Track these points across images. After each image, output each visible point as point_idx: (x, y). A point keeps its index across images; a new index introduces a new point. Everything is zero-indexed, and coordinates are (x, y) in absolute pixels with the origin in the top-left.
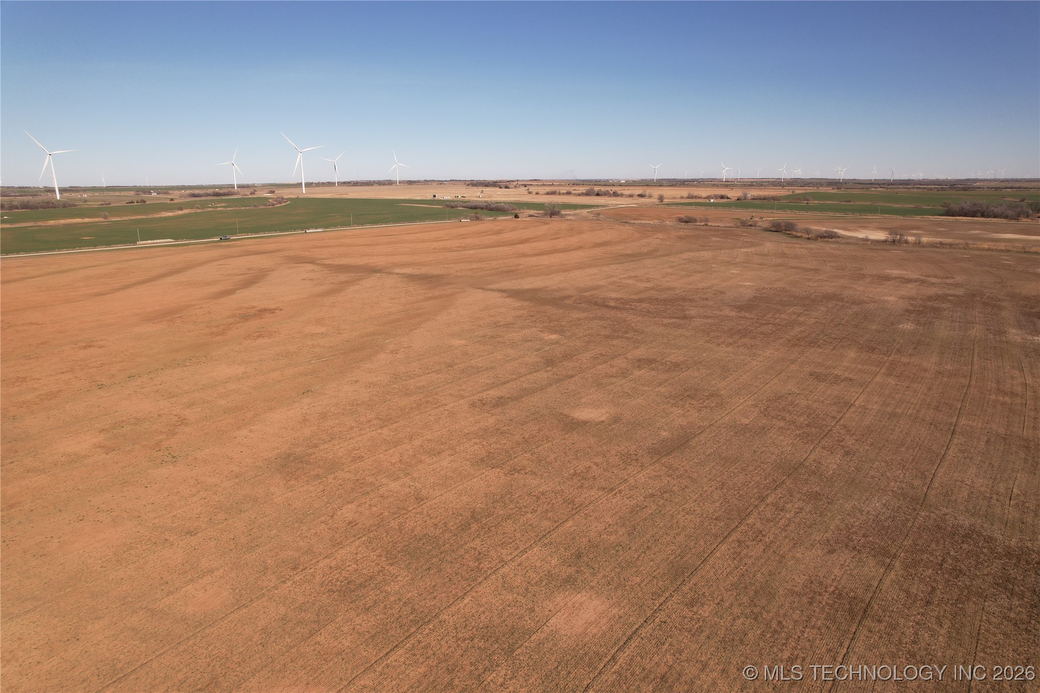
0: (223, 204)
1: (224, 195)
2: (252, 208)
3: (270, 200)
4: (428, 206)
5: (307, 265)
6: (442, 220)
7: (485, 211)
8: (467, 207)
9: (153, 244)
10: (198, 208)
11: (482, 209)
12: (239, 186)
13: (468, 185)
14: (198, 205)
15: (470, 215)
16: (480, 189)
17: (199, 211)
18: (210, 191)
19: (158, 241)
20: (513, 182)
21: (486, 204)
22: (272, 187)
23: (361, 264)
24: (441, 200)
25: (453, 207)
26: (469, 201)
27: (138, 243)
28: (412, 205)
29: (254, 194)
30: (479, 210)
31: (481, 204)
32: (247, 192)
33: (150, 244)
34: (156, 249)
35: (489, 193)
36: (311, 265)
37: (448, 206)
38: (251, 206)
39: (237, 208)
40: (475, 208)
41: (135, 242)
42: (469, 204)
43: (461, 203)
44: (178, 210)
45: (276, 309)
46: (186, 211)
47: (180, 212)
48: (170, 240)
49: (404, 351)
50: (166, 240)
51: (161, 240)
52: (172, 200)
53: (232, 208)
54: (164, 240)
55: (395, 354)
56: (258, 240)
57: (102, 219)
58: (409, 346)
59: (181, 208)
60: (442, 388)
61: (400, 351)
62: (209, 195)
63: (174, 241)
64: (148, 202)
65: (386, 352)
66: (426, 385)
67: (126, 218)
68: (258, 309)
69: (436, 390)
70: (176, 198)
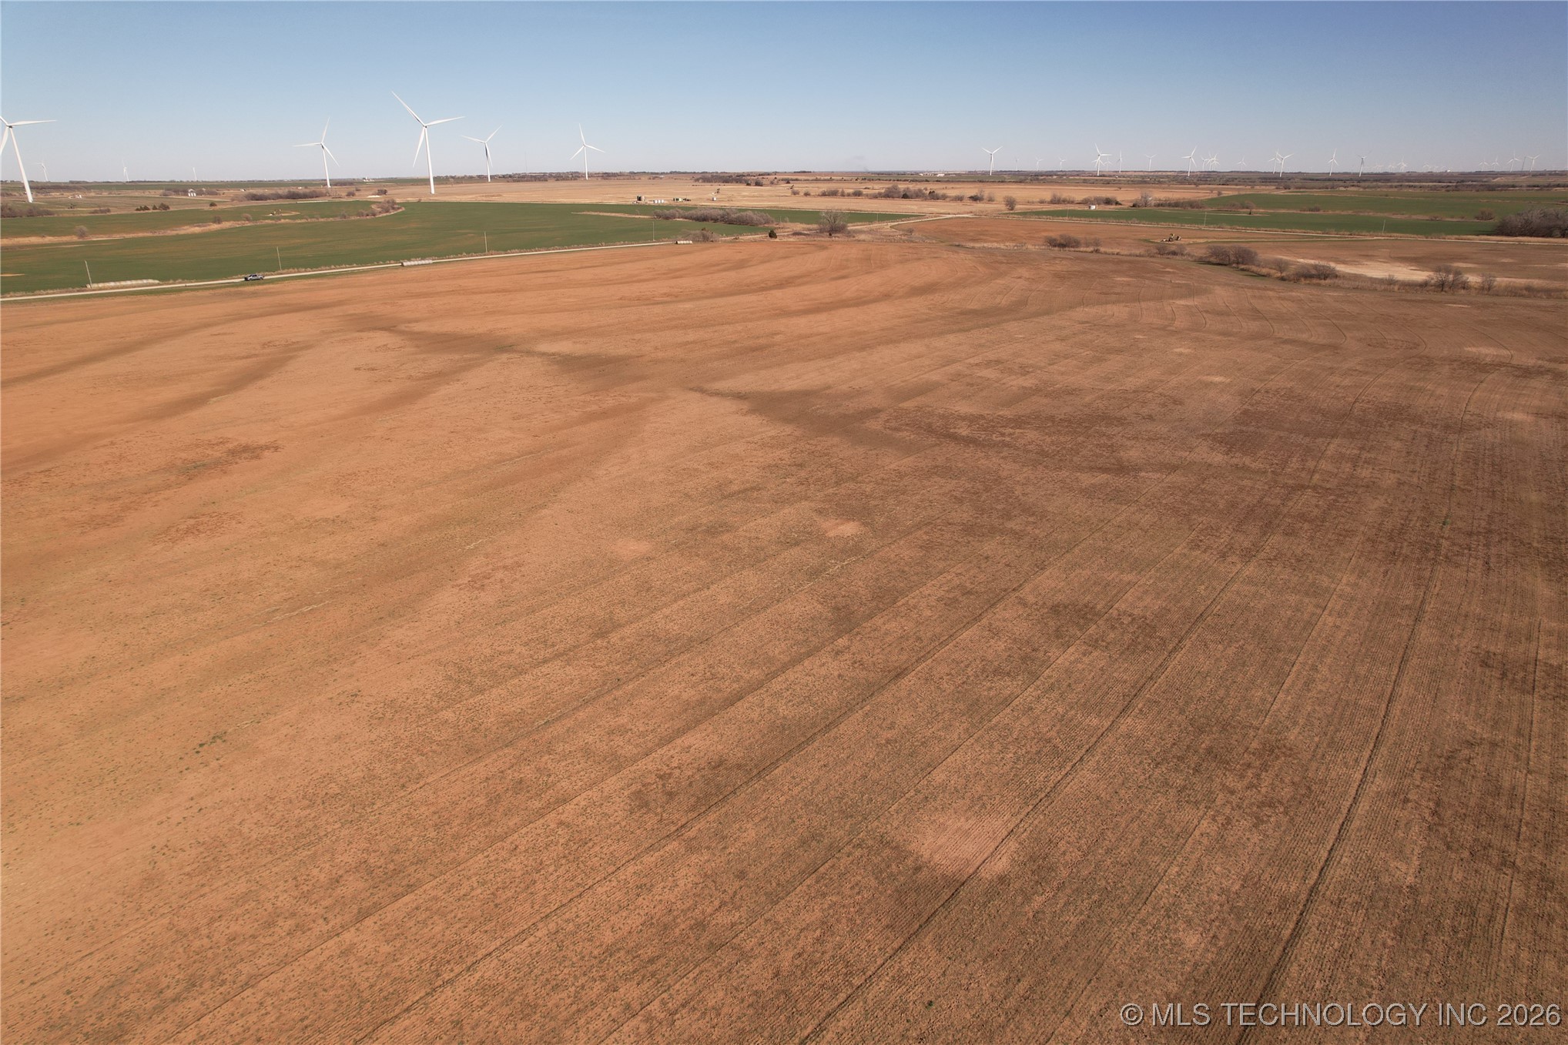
0: (294, 213)
1: (305, 196)
2: (338, 219)
3: (373, 206)
4: (627, 216)
6: (646, 241)
7: (720, 225)
8: (691, 218)
9: (118, 288)
10: (248, 219)
11: (715, 220)
12: (335, 183)
13: (697, 180)
14: (249, 216)
15: (693, 232)
16: (716, 186)
17: (248, 224)
18: (282, 191)
19: (129, 283)
20: (769, 174)
21: (721, 212)
22: (382, 186)
23: (480, 331)
24: (650, 206)
25: (667, 218)
26: (694, 208)
27: (89, 286)
28: (602, 214)
29: (353, 195)
30: (711, 222)
31: (714, 213)
32: (343, 192)
33: (112, 288)
34: (118, 300)
35: (730, 193)
37: (659, 216)
38: (336, 216)
39: (313, 220)
40: (704, 219)
41: (82, 285)
42: (693, 212)
43: (681, 212)
44: (214, 222)
45: (267, 448)
46: (226, 225)
47: (215, 227)
48: (151, 281)
49: (502, 581)
50: (145, 281)
51: (134, 282)
52: (212, 204)
53: (303, 221)
54: (139, 282)
55: (477, 589)
56: (313, 281)
57: (75, 238)
58: (517, 563)
59: (218, 221)
60: (569, 723)
61: (492, 580)
62: (280, 197)
63: (159, 284)
64: (171, 209)
65: (459, 582)
66: (530, 711)
67: (117, 237)
68: (231, 446)
69: (551, 729)
70: (225, 201)
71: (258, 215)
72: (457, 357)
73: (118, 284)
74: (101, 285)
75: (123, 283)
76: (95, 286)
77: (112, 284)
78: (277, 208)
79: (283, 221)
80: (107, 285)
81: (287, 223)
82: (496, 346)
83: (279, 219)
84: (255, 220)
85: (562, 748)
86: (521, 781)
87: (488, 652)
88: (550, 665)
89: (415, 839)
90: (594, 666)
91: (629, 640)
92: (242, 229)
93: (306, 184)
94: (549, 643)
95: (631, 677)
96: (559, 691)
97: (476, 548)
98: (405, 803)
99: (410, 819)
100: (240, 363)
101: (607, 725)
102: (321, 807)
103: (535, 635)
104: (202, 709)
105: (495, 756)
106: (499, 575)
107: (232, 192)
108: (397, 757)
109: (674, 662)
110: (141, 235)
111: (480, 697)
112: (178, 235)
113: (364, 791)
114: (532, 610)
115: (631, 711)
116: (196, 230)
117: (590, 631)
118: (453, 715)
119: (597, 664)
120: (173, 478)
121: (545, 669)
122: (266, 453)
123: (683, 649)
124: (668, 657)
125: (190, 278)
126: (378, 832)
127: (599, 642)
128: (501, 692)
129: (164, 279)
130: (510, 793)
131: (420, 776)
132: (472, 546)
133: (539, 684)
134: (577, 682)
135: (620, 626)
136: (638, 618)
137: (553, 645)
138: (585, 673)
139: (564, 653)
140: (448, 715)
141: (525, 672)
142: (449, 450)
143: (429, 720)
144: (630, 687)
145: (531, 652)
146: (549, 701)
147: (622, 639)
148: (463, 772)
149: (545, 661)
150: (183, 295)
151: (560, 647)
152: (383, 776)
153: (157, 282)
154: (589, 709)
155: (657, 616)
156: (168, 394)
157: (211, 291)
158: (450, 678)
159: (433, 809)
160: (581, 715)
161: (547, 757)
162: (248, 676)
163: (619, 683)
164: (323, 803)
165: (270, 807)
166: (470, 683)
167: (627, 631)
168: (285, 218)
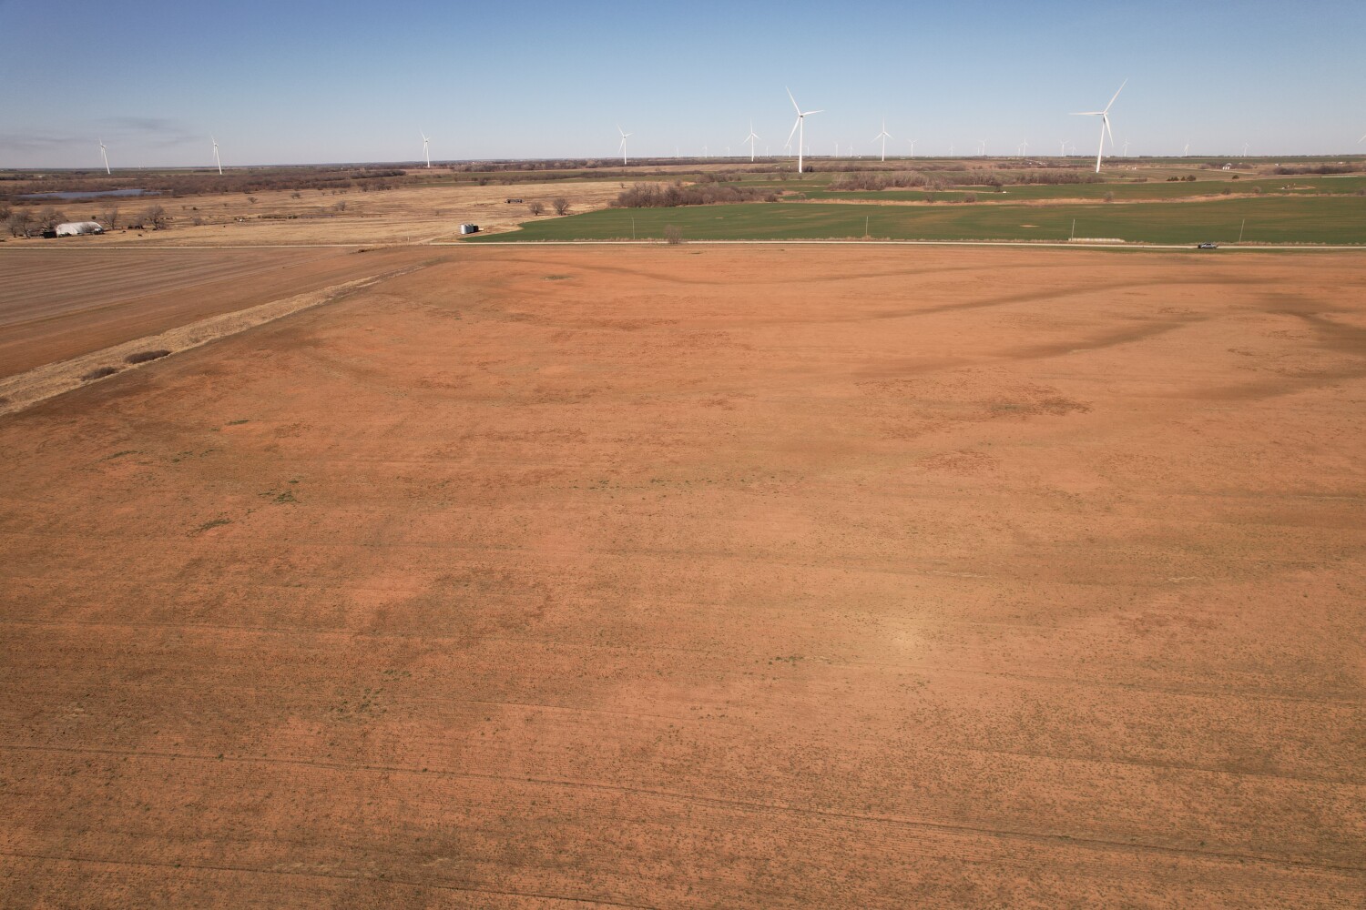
10: (1256, 191)
14: (1258, 188)
17: (1254, 196)
19: (1100, 240)
41: (1065, 238)
44: (1223, 193)
45: (1078, 406)
46: (1233, 196)
47: (1221, 197)
48: (1118, 240)
50: (1114, 240)
51: (1105, 240)
52: (1237, 177)
53: (1313, 195)
54: (1109, 240)
56: (1265, 255)
57: (1102, 201)
59: (1227, 192)
62: (1309, 171)
63: (1123, 244)
64: (1197, 180)
67: (1134, 202)
70: (1246, 175)
71: (1271, 187)
73: (1092, 240)
74: (1079, 240)
75: (1096, 240)
76: (1075, 240)
77: (1088, 240)
78: (1295, 182)
79: (1291, 194)
80: (1084, 240)
81: (1295, 197)
83: (1288, 192)
84: (1264, 193)
92: (1247, 201)
97: (1181, 583)
100: (1127, 323)
104: (810, 626)
119: (1193, 804)
122: (1074, 412)
129: (1131, 240)
132: (1176, 580)
138: (1168, 807)
153: (1123, 241)
168: (1294, 192)
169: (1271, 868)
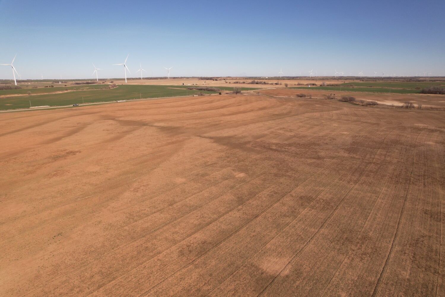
0: (88, 88)
1: (91, 83)
2: (100, 89)
3: (110, 86)
4: (180, 89)
5: (110, 121)
6: (185, 95)
7: (206, 91)
8: (198, 89)
9: (38, 108)
10: (75, 90)
11: (204, 90)
12: (99, 80)
13: (199, 79)
15: (198, 93)
16: (204, 81)
17: (75, 91)
18: (85, 82)
20: (219, 77)
21: (206, 88)
22: (112, 81)
23: (138, 120)
24: (186, 86)
25: (191, 89)
26: (199, 86)
27: (30, 108)
28: (173, 88)
29: (104, 83)
30: (203, 90)
31: (204, 88)
32: (101, 82)
33: (37, 108)
34: (38, 111)
35: (208, 83)
36: (112, 121)
37: (189, 89)
39: (93, 90)
40: (201, 89)
41: (29, 107)
42: (198, 88)
43: (195, 87)
44: (66, 90)
45: (77, 152)
46: (69, 91)
47: (66, 91)
48: (47, 106)
49: (143, 189)
50: (46, 106)
51: (43, 106)
52: (65, 86)
53: (90, 90)
54: (44, 106)
55: (136, 192)
56: (92, 106)
57: (27, 95)
58: (147, 184)
59: (67, 90)
60: (161, 230)
61: (140, 189)
62: (84, 83)
63: (50, 107)
64: (54, 87)
65: (131, 190)
66: (150, 227)
67: (39, 94)
68: (67, 151)
69: (156, 232)
70: (69, 85)
71: (78, 88)
72: (132, 127)
73: (38, 107)
74: (34, 107)
75: (40, 107)
76: (32, 107)
77: (37, 107)
78: (83, 87)
79: (84, 90)
80: (35, 107)
81: (85, 91)
82: (143, 124)
83: (83, 89)
84: (77, 90)
85: (159, 238)
86: (147, 247)
87: (138, 210)
88: (156, 213)
89: (116, 264)
90: (169, 214)
91: (179, 206)
92: (74, 92)
93: (91, 80)
94: (156, 207)
95: (179, 217)
96: (159, 221)
97: (136, 180)
98: (113, 254)
99: (114, 258)
100: (71, 128)
101: (172, 231)
102: (89, 255)
103: (152, 205)
104: (55, 226)
105: (140, 240)
106: (142, 188)
107: (71, 82)
108: (112, 240)
109: (192, 213)
110: (45, 94)
111: (136, 223)
112: (56, 94)
113: (101, 250)
114: (151, 198)
115: (179, 227)
116: (61, 92)
117: (168, 204)
118: (128, 228)
119: (170, 213)
120: (51, 160)
121: (154, 215)
122: (77, 153)
123: (194, 209)
124: (190, 211)
125: (58, 105)
126: (105, 262)
127: (170, 207)
128: (142, 221)
129: (51, 105)
130: (144, 251)
131: (118, 246)
132: (135, 180)
133: (153, 219)
134: (163, 218)
135: (176, 202)
136: (182, 200)
137: (157, 208)
138: (166, 216)
139: (160, 210)
140: (126, 228)
141: (148, 216)
142: (129, 153)
143: (121, 229)
144: (179, 220)
145: (151, 210)
146: (156, 224)
147: (177, 206)
148: (130, 245)
149: (155, 213)
150: (56, 110)
151: (159, 208)
152: (107, 246)
153: (49, 106)
154: (167, 226)
155: (187, 200)
156: (51, 137)
157: (64, 109)
158: (127, 217)
159: (121, 255)
160: (165, 228)
161: (155, 240)
162: (69, 216)
163: (176, 219)
164: (90, 253)
165: (74, 255)
166: (133, 219)
167: (178, 204)
168: (85, 89)
169: (187, 215)
